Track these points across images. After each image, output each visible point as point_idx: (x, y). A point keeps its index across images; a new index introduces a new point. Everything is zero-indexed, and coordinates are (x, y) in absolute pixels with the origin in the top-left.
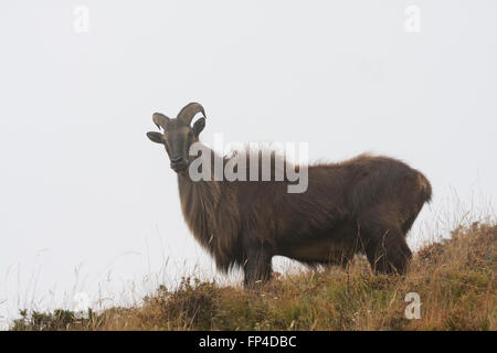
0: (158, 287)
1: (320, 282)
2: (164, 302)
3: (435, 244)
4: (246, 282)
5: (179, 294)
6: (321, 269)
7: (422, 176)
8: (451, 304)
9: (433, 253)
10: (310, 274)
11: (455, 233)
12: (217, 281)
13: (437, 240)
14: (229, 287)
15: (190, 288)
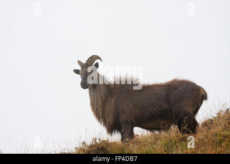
0: (82, 143)
1: (157, 139)
2: (85, 150)
3: (209, 120)
4: (122, 139)
5: (92, 146)
6: (157, 132)
7: (202, 89)
8: (218, 147)
9: (209, 124)
10: (152, 135)
11: (218, 114)
12: (109, 140)
13: (210, 118)
14: (115, 142)
15: (96, 143)
